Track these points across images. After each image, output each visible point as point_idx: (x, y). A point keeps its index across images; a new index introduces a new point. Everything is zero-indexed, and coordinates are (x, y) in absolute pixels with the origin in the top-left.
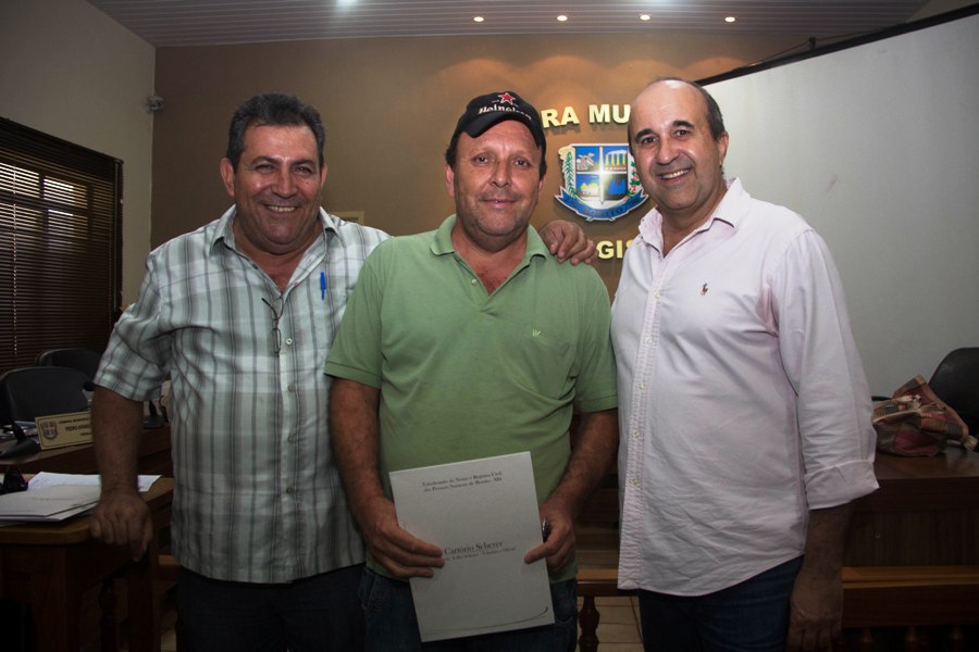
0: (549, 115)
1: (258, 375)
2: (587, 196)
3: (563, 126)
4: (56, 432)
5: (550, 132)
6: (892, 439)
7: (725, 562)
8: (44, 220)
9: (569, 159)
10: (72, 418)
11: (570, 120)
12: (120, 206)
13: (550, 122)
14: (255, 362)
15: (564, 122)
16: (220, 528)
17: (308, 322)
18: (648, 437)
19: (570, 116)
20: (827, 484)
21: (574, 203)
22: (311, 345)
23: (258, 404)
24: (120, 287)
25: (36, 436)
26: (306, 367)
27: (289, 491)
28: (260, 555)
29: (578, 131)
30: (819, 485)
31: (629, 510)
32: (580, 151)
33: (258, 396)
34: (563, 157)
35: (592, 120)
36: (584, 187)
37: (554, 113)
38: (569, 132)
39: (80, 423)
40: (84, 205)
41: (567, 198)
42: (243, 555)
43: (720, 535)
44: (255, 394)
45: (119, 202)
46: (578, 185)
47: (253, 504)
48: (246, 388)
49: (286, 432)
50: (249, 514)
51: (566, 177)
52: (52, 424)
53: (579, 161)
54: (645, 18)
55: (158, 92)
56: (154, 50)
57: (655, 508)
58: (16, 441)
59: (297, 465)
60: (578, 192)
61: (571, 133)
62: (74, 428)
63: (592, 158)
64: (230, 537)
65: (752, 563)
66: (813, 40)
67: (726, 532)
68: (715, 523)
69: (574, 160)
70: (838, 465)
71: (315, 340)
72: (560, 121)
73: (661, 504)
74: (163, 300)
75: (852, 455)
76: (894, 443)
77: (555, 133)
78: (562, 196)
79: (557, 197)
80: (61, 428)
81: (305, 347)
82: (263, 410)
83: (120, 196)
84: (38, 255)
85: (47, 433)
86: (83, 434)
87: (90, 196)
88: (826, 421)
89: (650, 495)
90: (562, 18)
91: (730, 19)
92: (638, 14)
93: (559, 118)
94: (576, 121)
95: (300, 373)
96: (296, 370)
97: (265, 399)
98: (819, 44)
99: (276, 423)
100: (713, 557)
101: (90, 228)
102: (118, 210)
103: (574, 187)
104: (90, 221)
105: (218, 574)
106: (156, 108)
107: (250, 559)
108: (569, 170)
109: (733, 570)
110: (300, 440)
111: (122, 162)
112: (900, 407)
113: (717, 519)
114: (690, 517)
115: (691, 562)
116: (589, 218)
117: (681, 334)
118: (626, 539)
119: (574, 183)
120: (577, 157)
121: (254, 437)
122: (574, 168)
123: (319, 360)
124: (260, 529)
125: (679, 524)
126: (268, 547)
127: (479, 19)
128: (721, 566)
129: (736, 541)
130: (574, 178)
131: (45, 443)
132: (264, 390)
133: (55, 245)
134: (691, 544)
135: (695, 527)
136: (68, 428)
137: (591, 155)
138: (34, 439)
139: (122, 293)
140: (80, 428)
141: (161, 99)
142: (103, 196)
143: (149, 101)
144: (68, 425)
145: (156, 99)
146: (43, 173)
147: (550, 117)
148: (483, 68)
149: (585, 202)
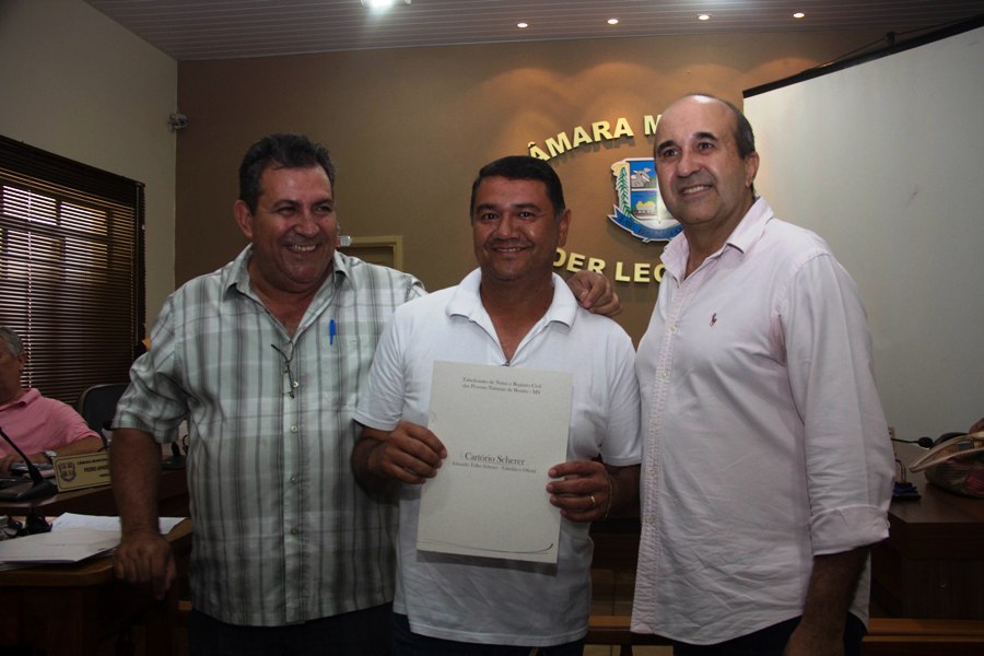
0: (601, 127)
1: (262, 419)
2: (643, 215)
3: (616, 139)
4: (74, 472)
5: (602, 146)
6: (964, 479)
7: (739, 609)
8: (60, 248)
9: (623, 175)
11: (623, 132)
12: (142, 233)
13: (601, 135)
14: (259, 405)
15: (617, 135)
16: (234, 574)
17: (315, 366)
18: (661, 475)
19: (623, 128)
20: (828, 527)
21: (630, 223)
22: (316, 388)
23: (262, 446)
24: (142, 318)
25: (53, 477)
26: (309, 409)
27: (295, 532)
28: (271, 599)
29: (633, 144)
31: (644, 550)
32: (635, 166)
33: (261, 439)
34: (617, 173)
35: (648, 132)
36: (640, 206)
37: (606, 125)
38: (623, 145)
39: (97, 465)
40: (103, 231)
41: (621, 218)
42: (255, 599)
43: (730, 579)
44: (258, 438)
45: (140, 228)
46: (634, 203)
47: (261, 548)
48: (250, 431)
49: (288, 474)
50: (258, 558)
51: (620, 194)
52: (70, 465)
53: (633, 177)
54: (704, 17)
55: (181, 108)
56: (176, 64)
57: (668, 548)
58: (31, 483)
59: (301, 506)
60: (634, 211)
61: (625, 147)
62: (93, 469)
63: (648, 173)
64: (243, 581)
65: (766, 613)
66: (891, 35)
68: (726, 567)
69: (628, 177)
71: (320, 383)
72: (613, 134)
74: (178, 339)
75: (858, 498)
77: (607, 148)
78: (616, 216)
79: (610, 216)
80: (79, 469)
81: (309, 389)
82: (266, 452)
83: (142, 221)
84: (54, 287)
85: (64, 475)
86: (102, 476)
87: (109, 222)
88: (829, 459)
89: (664, 536)
90: (613, 22)
91: (799, 15)
92: (696, 15)
93: (611, 131)
94: (630, 133)
95: (304, 415)
96: (300, 412)
97: (269, 442)
98: (898, 39)
99: (278, 464)
100: (724, 603)
101: (110, 256)
102: (140, 237)
103: (629, 206)
104: (110, 250)
105: (236, 619)
106: (179, 127)
107: (262, 603)
108: (623, 187)
110: (302, 481)
111: (144, 185)
112: (976, 444)
113: (727, 563)
114: (700, 560)
116: (645, 239)
118: (641, 581)
119: (629, 201)
120: (632, 173)
121: (258, 480)
122: (628, 185)
123: (324, 402)
124: (269, 573)
125: (689, 568)
126: (278, 590)
127: (522, 25)
129: (750, 587)
130: (629, 195)
131: (63, 485)
132: (267, 432)
134: (701, 589)
135: (705, 571)
136: (86, 469)
137: (647, 170)
138: (52, 481)
139: (146, 324)
140: (99, 468)
141: (184, 117)
142: (123, 222)
143: (171, 118)
144: (85, 466)
145: (178, 117)
146: (60, 199)
147: (602, 129)
148: (529, 78)
149: (641, 222)
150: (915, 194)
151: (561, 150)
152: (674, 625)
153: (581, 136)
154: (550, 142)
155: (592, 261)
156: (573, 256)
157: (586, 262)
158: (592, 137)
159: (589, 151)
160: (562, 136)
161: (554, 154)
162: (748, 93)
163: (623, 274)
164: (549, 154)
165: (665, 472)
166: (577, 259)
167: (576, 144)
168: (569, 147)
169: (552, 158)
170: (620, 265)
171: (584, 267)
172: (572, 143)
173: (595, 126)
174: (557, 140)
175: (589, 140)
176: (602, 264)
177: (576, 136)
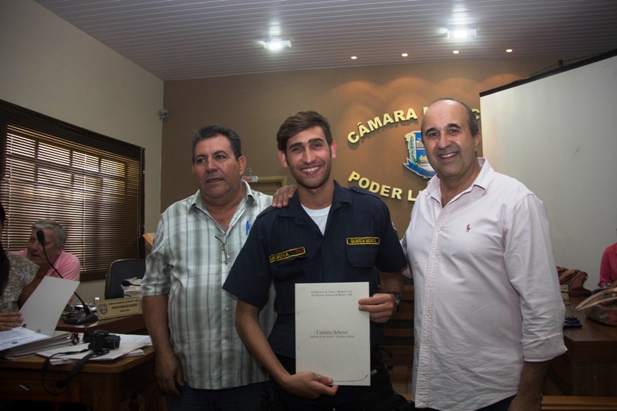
0: (399, 114)
1: (210, 276)
2: (423, 163)
3: (407, 120)
5: (399, 124)
7: (480, 393)
8: (101, 185)
9: (412, 141)
10: (115, 302)
11: (412, 116)
12: (143, 175)
13: (399, 118)
14: (209, 269)
15: (408, 118)
16: (195, 361)
17: (238, 247)
18: (435, 317)
19: (411, 114)
20: (541, 347)
21: (416, 168)
23: (210, 291)
24: (143, 223)
25: (95, 311)
27: (227, 338)
28: (215, 374)
29: (417, 123)
30: (537, 347)
31: (423, 360)
32: (418, 135)
33: (210, 287)
34: (408, 140)
36: (421, 158)
37: (402, 113)
38: (411, 124)
39: (119, 305)
40: (123, 175)
41: (411, 165)
42: (207, 375)
43: (476, 377)
44: (208, 286)
45: (142, 173)
46: (418, 156)
47: (209, 346)
48: (204, 283)
49: (224, 306)
50: (208, 351)
51: (410, 152)
52: (105, 305)
53: (418, 142)
54: (456, 52)
55: (165, 107)
56: (163, 82)
57: (439, 358)
58: (85, 315)
59: (231, 323)
60: (418, 161)
61: (412, 124)
62: (116, 307)
64: (201, 365)
65: (495, 394)
66: (561, 62)
67: (480, 374)
68: (474, 369)
69: (414, 142)
70: (549, 337)
72: (406, 118)
73: (442, 357)
75: (556, 330)
76: (608, 318)
77: (403, 125)
78: (408, 164)
79: (405, 164)
80: (109, 307)
82: (212, 294)
83: (143, 169)
84: (96, 205)
85: (101, 310)
86: (121, 311)
87: (126, 170)
89: (436, 352)
90: (405, 55)
91: (509, 51)
92: (452, 51)
93: (405, 116)
94: (415, 117)
97: (214, 289)
98: (565, 64)
99: (219, 301)
100: (472, 390)
101: (126, 188)
102: (142, 177)
103: (415, 158)
104: (126, 185)
105: (196, 385)
106: (164, 117)
107: (210, 377)
108: (412, 148)
109: (483, 398)
111: (144, 149)
113: (475, 367)
114: (459, 365)
115: (458, 393)
116: (425, 177)
117: (454, 255)
118: (420, 378)
119: (415, 155)
120: (417, 140)
121: (208, 310)
122: (415, 146)
124: (214, 360)
126: (218, 369)
127: (354, 58)
128: (477, 396)
129: (487, 380)
130: (415, 152)
131: (101, 316)
132: (213, 283)
133: (106, 199)
134: (459, 382)
135: (462, 371)
136: (113, 308)
138: (95, 314)
139: (145, 226)
140: (120, 307)
141: (166, 111)
142: (134, 169)
143: (160, 112)
144: (113, 305)
145: (164, 111)
146: (101, 158)
147: (399, 115)
148: (358, 86)
149: (423, 167)
150: (577, 151)
151: (376, 127)
152: (440, 402)
153: (387, 119)
154: (370, 122)
155: (395, 189)
156: (384, 187)
157: (391, 190)
158: (394, 119)
159: (392, 127)
160: (377, 119)
161: (372, 129)
162: (483, 94)
163: (412, 197)
164: (370, 129)
165: (437, 314)
166: (386, 189)
167: (385, 124)
168: (381, 125)
169: (371, 132)
170: (410, 192)
171: (390, 193)
172: (382, 123)
173: (396, 113)
174: (374, 122)
175: (392, 121)
176: (400, 191)
177: (385, 119)
